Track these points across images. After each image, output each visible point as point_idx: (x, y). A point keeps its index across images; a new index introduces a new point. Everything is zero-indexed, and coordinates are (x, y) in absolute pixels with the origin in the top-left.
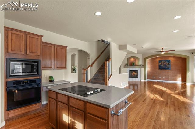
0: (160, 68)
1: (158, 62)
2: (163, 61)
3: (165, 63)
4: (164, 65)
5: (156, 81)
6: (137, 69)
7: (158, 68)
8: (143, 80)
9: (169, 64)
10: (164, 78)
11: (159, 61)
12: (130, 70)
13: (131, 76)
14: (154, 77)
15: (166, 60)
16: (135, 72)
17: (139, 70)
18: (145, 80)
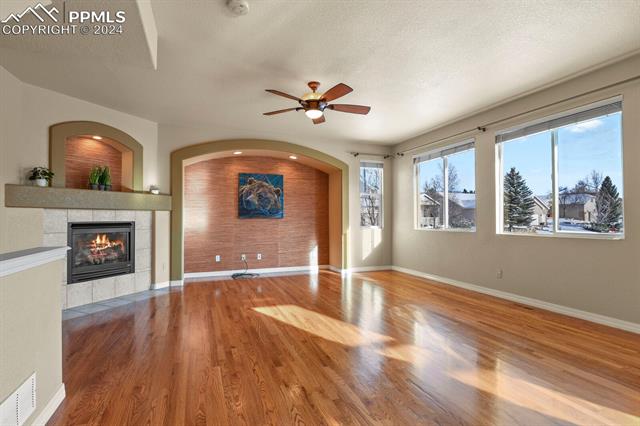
0: (245, 211)
1: (233, 182)
2: (256, 176)
3: (263, 186)
4: (260, 196)
5: (227, 274)
6: (124, 216)
7: (233, 210)
8: (163, 284)
9: (277, 192)
10: (259, 257)
11: (240, 175)
12: (74, 226)
13: (80, 271)
14: (218, 258)
15: (268, 175)
16: (111, 238)
17: (142, 220)
18: (175, 283)
